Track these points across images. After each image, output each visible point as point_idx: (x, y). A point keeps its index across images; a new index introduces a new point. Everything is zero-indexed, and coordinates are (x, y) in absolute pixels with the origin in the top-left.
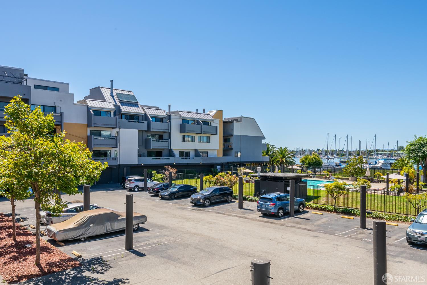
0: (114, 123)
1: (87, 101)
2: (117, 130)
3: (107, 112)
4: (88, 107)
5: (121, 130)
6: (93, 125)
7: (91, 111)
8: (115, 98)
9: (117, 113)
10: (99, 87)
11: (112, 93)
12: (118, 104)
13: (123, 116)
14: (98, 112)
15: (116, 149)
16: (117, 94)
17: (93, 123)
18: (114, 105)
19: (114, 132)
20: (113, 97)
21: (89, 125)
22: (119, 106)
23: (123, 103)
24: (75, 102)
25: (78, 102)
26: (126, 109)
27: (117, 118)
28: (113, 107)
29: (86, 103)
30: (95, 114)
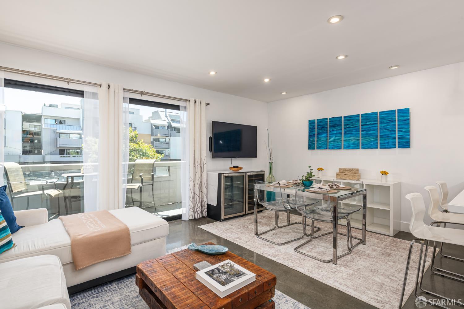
0: (167, 133)
1: (151, 120)
2: (169, 137)
3: (163, 127)
4: (151, 124)
5: (172, 137)
6: (154, 135)
7: (153, 126)
8: (168, 117)
9: (169, 127)
10: (158, 111)
11: (166, 114)
12: (171, 122)
13: (173, 129)
14: (157, 127)
15: (168, 150)
16: (169, 115)
17: (154, 134)
18: (168, 123)
19: (167, 139)
20: (167, 117)
21: (152, 135)
22: (170, 123)
23: (173, 121)
24: (143, 121)
25: (145, 121)
26: (174, 125)
27: (169, 131)
28: (167, 124)
29: (150, 121)
30: (155, 128)
